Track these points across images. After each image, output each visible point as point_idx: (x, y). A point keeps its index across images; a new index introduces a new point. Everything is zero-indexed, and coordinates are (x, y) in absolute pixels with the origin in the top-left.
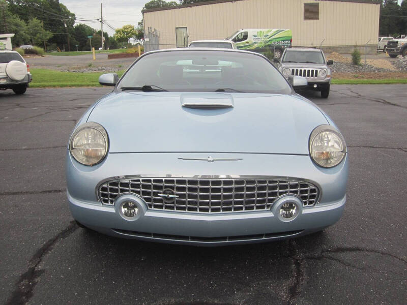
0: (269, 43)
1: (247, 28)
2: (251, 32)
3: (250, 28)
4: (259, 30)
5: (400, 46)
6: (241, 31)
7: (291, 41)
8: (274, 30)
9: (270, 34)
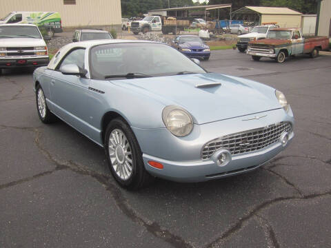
0: (42, 24)
1: (20, 11)
2: (25, 15)
3: (24, 11)
4: (32, 13)
5: (140, 25)
6: (16, 13)
7: (61, 22)
8: (45, 13)
9: (42, 16)
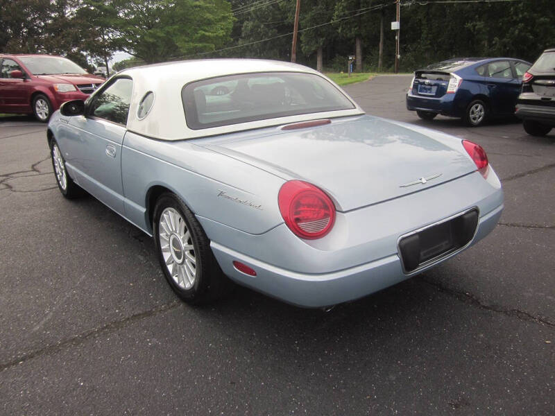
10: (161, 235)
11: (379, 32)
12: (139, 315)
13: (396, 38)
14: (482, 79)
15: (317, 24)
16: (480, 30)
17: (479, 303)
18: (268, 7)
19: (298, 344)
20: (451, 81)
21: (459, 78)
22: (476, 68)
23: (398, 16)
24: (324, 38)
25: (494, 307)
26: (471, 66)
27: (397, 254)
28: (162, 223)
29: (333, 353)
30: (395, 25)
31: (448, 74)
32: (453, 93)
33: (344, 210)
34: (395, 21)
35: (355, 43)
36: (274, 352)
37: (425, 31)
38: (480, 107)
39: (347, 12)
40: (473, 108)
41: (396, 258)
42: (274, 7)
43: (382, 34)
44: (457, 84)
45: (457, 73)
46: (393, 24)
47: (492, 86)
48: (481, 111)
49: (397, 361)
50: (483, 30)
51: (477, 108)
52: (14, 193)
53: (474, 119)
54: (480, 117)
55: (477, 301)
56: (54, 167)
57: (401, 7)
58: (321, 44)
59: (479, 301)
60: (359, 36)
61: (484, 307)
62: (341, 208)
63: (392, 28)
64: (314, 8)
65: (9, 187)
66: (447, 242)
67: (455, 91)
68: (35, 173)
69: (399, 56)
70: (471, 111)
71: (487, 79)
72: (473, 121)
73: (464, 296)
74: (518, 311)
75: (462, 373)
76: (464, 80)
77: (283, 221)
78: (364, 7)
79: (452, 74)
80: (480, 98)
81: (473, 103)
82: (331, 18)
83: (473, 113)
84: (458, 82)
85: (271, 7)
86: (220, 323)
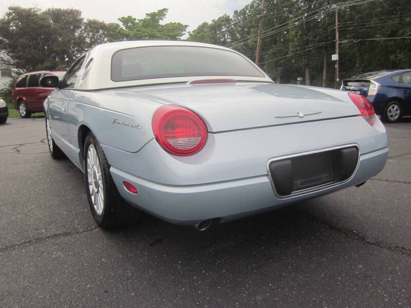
10: (88, 170)
11: (323, 63)
12: (60, 234)
13: (336, 66)
14: (397, 85)
15: (277, 57)
16: (401, 59)
17: (365, 240)
18: (242, 46)
19: (180, 264)
20: (371, 87)
21: (377, 84)
22: (392, 76)
23: (337, 51)
24: (282, 68)
25: (378, 244)
26: (388, 75)
27: (267, 175)
28: (88, 160)
29: (209, 273)
30: (335, 57)
31: (369, 81)
32: (372, 96)
33: (214, 131)
34: (335, 53)
35: (305, 71)
36: (156, 268)
37: (358, 62)
38: (396, 107)
39: (298, 48)
40: (390, 108)
41: (266, 180)
42: (245, 46)
43: (325, 65)
44: (376, 89)
45: (376, 80)
46: (333, 56)
47: (406, 91)
48: (397, 110)
49: (269, 284)
50: (404, 60)
51: (393, 108)
52: (19, 155)
53: (392, 116)
54: (396, 115)
55: (363, 237)
56: (48, 135)
57: (340, 44)
58: (280, 72)
59: (365, 238)
60: (307, 65)
61: (369, 243)
62: (212, 129)
63: (333, 59)
64: (274, 46)
65: (18, 151)
66: (327, 175)
67: (374, 94)
68: (41, 144)
69: (338, 80)
70: (389, 110)
71: (402, 85)
72: (391, 118)
73: (351, 233)
74: (403, 248)
75: (332, 298)
76: (382, 86)
77: (154, 137)
78: (311, 44)
79: (372, 81)
80: (396, 100)
81: (390, 103)
82: (287, 53)
83: (390, 111)
84: (377, 87)
85: (244, 47)
86: (121, 243)
